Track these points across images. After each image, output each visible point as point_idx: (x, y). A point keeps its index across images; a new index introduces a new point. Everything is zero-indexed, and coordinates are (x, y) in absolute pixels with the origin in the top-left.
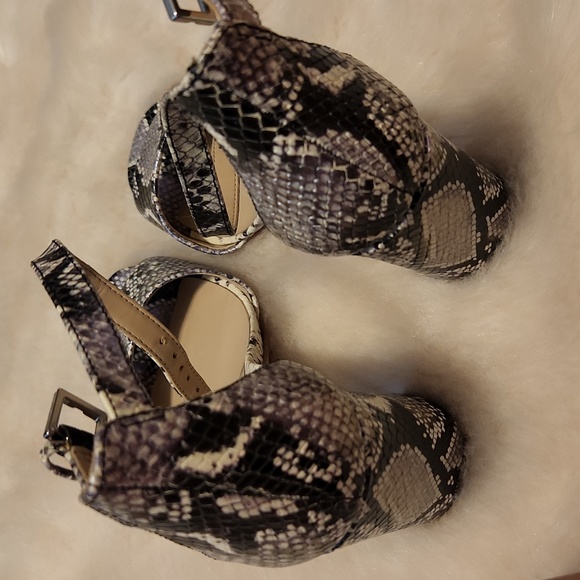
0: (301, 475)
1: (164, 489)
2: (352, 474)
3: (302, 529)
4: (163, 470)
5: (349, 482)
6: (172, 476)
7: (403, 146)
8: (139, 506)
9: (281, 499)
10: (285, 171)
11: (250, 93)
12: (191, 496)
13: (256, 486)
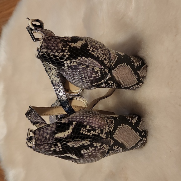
0: (89, 134)
1: (53, 143)
2: (104, 132)
3: (93, 148)
4: (51, 138)
5: (103, 134)
6: (54, 139)
7: (101, 57)
8: (47, 148)
9: (85, 141)
10: (69, 70)
11: (54, 53)
12: (60, 144)
13: (77, 138)
